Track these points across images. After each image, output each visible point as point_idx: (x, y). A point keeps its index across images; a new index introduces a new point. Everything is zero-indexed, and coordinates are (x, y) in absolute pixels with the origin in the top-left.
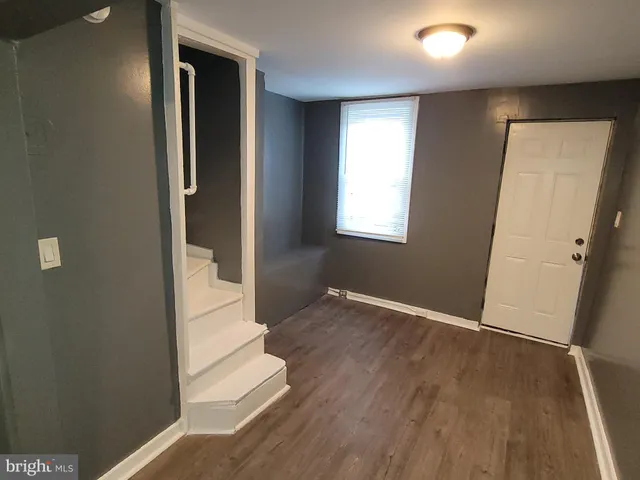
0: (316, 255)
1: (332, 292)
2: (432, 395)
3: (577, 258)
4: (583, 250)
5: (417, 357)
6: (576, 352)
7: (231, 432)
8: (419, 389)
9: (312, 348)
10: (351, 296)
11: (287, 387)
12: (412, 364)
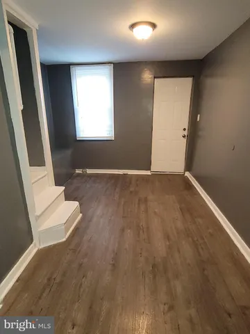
0: (69, 152)
1: (78, 171)
2: (146, 200)
3: (184, 137)
4: (186, 133)
5: (132, 189)
6: (187, 174)
7: (64, 239)
8: (139, 200)
9: (83, 197)
10: (89, 171)
11: (81, 215)
12: (131, 192)
